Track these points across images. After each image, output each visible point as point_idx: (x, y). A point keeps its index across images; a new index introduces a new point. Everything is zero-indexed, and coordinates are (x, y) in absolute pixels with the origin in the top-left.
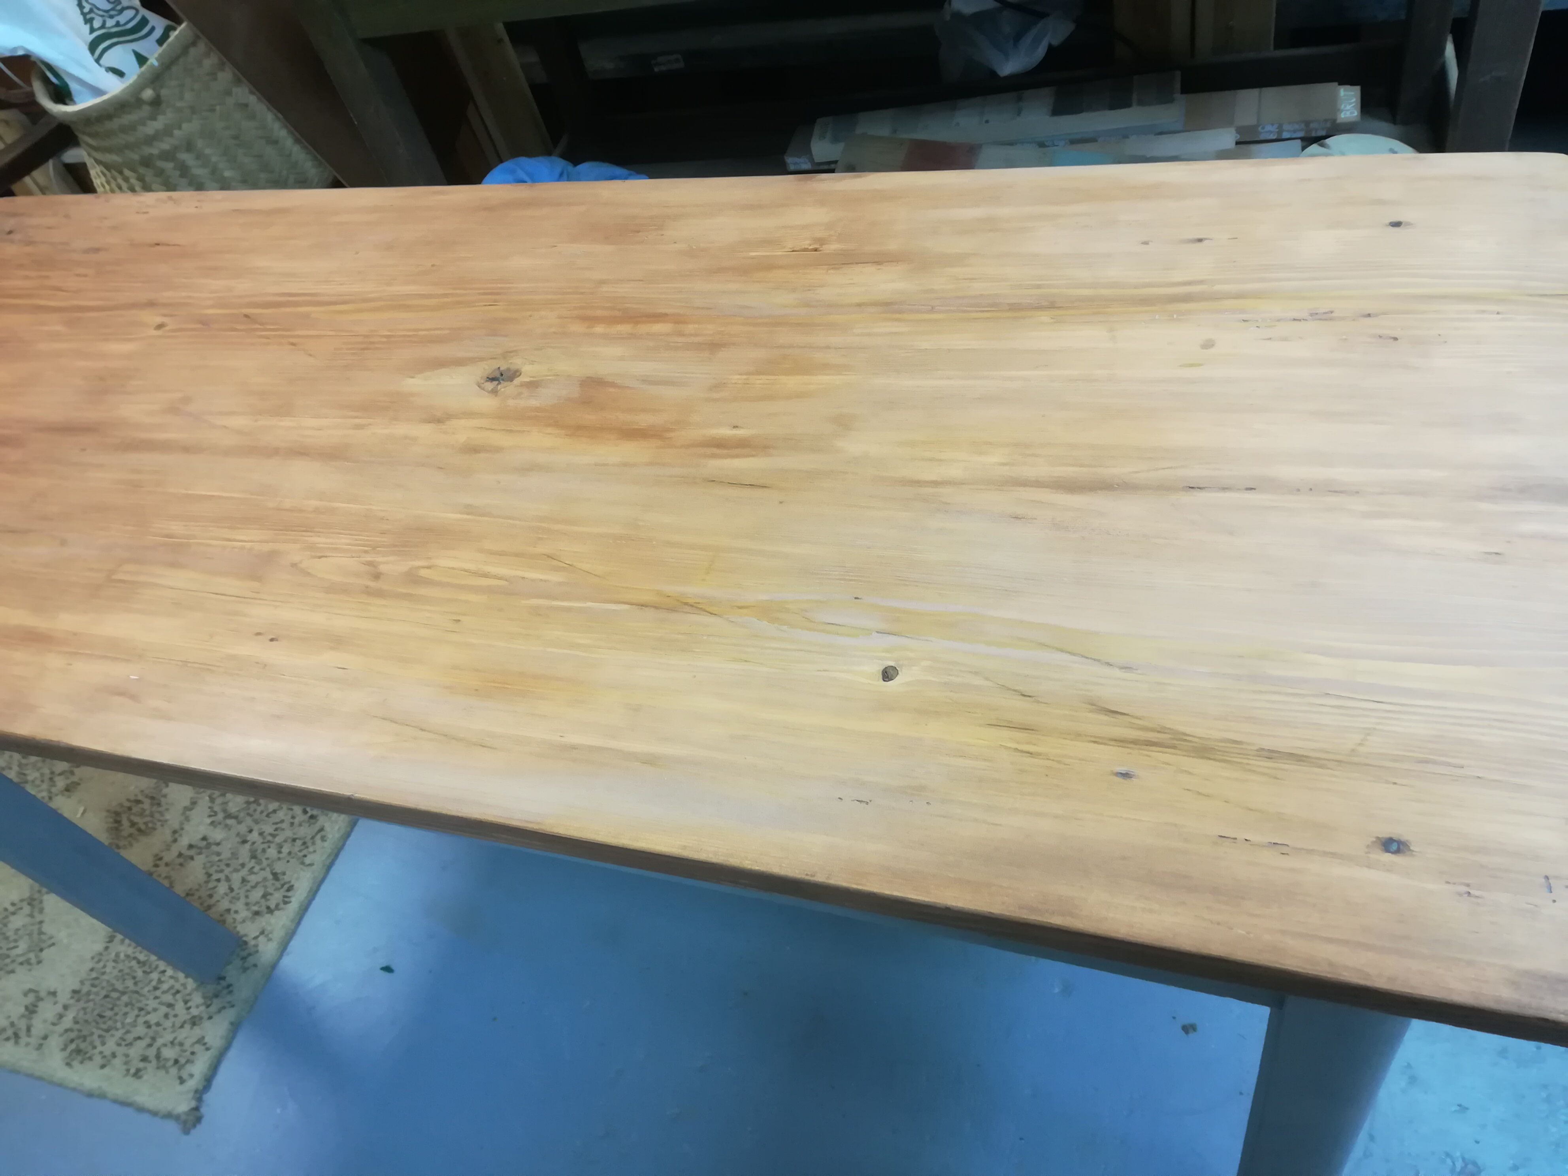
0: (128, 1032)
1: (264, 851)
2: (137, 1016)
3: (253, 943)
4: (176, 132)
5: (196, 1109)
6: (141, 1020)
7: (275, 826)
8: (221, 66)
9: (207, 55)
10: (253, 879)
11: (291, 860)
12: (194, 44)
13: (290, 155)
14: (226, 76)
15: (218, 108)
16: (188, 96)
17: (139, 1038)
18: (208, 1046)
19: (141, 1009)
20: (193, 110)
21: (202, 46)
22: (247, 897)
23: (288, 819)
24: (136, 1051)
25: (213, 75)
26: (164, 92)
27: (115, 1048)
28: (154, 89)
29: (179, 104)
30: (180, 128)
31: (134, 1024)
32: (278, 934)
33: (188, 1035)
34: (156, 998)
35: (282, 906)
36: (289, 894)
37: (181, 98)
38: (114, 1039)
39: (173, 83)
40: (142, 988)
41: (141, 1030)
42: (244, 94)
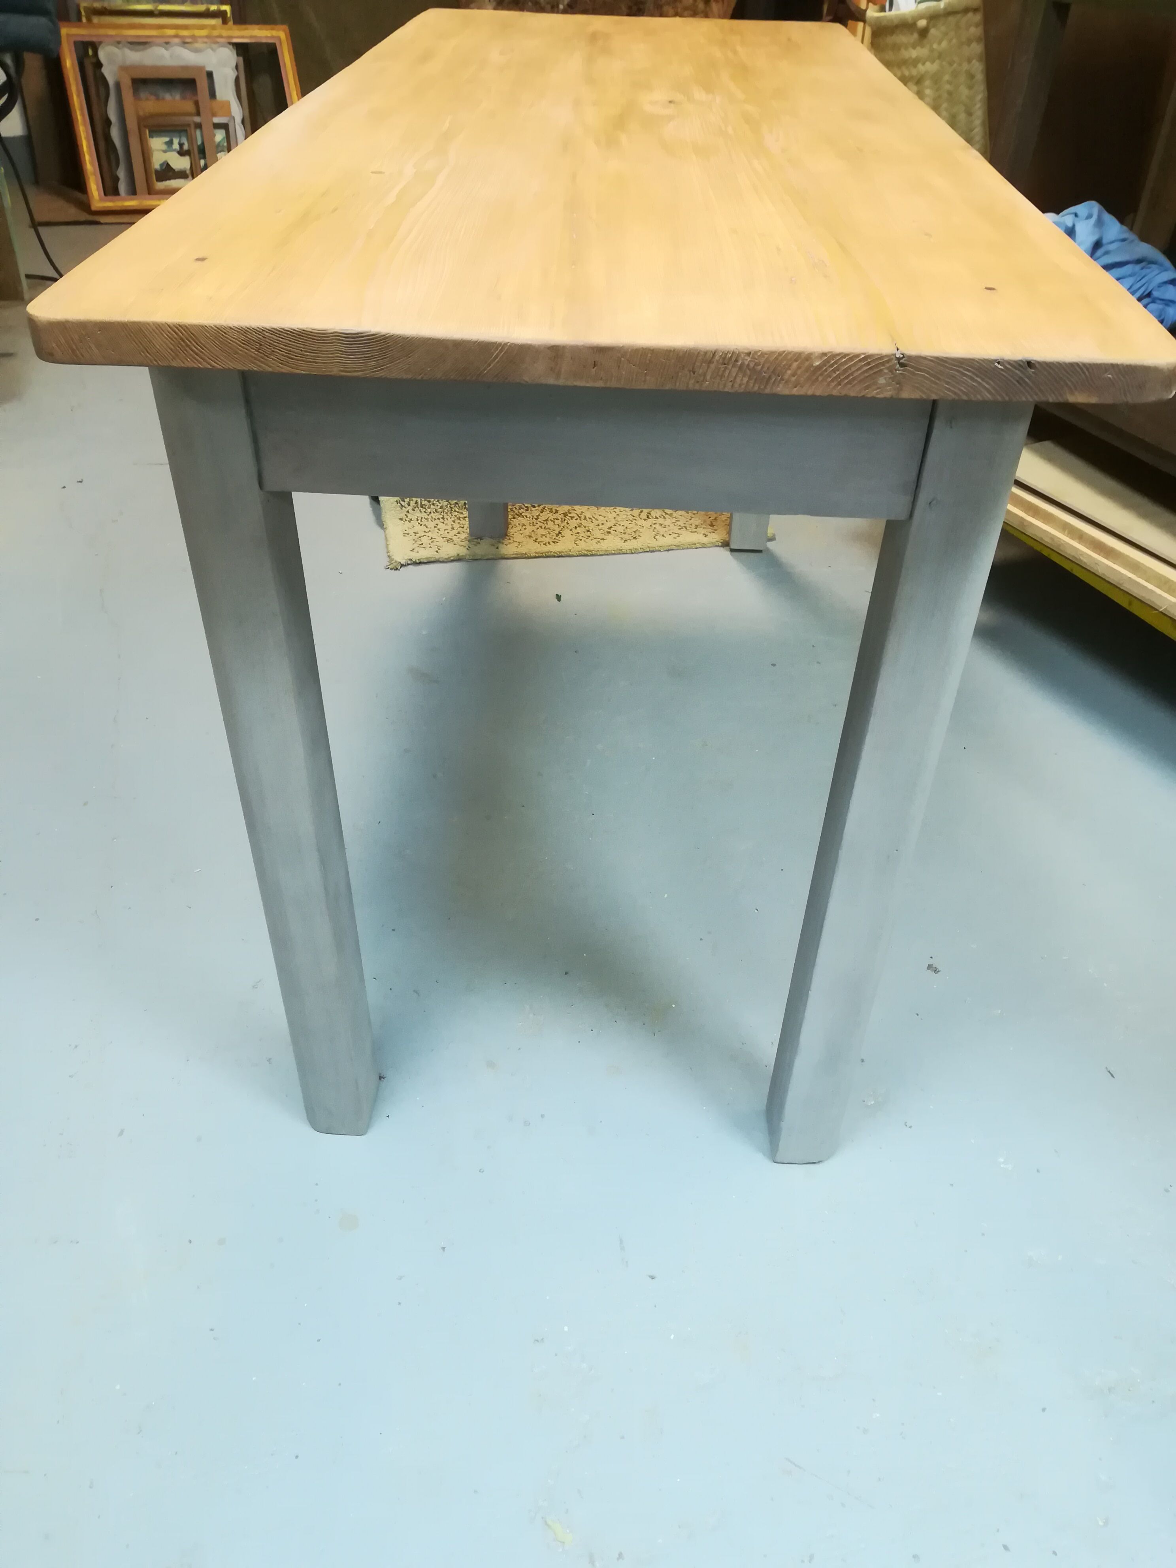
0: (427, 519)
1: (572, 518)
2: (439, 519)
3: (511, 541)
4: (920, 66)
5: (402, 566)
6: (437, 521)
7: (592, 517)
8: (978, 40)
9: (977, 25)
10: (550, 524)
11: (574, 536)
12: (975, 10)
13: (972, 130)
14: (977, 48)
15: (955, 65)
16: (944, 44)
17: (427, 527)
18: (439, 551)
19: (443, 518)
20: (940, 56)
21: (978, 17)
22: (538, 528)
23: (600, 522)
24: (418, 528)
25: (969, 42)
26: (933, 31)
27: (414, 518)
28: (928, 23)
29: (935, 46)
30: (924, 64)
31: (433, 519)
32: (523, 550)
33: (440, 541)
34: (454, 522)
35: (542, 544)
36: (552, 543)
37: (940, 43)
38: (419, 515)
39: (943, 28)
40: (455, 511)
41: (431, 524)
42: (978, 68)
